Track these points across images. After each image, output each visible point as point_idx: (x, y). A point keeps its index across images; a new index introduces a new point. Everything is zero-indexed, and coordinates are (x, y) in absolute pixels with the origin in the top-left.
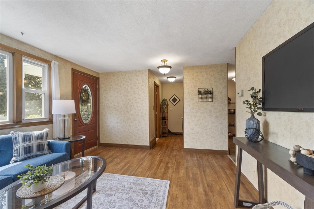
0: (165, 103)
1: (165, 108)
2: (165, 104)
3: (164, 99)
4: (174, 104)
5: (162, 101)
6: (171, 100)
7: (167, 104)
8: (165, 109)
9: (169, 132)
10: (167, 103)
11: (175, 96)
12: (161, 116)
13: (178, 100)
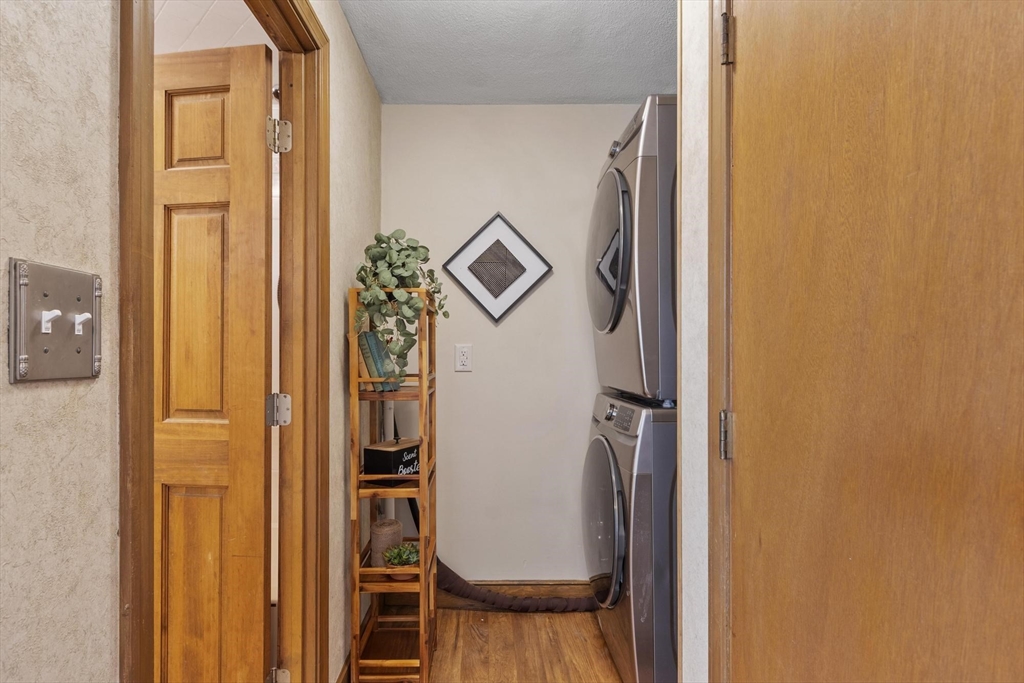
0: (402, 282)
1: (398, 340)
2: (400, 294)
3: (398, 235)
4: (497, 306)
5: (363, 260)
6: (460, 268)
7: (430, 296)
8: (402, 357)
9: (448, 582)
10: (424, 285)
11: (499, 232)
12: (350, 442)
13: (534, 269)
